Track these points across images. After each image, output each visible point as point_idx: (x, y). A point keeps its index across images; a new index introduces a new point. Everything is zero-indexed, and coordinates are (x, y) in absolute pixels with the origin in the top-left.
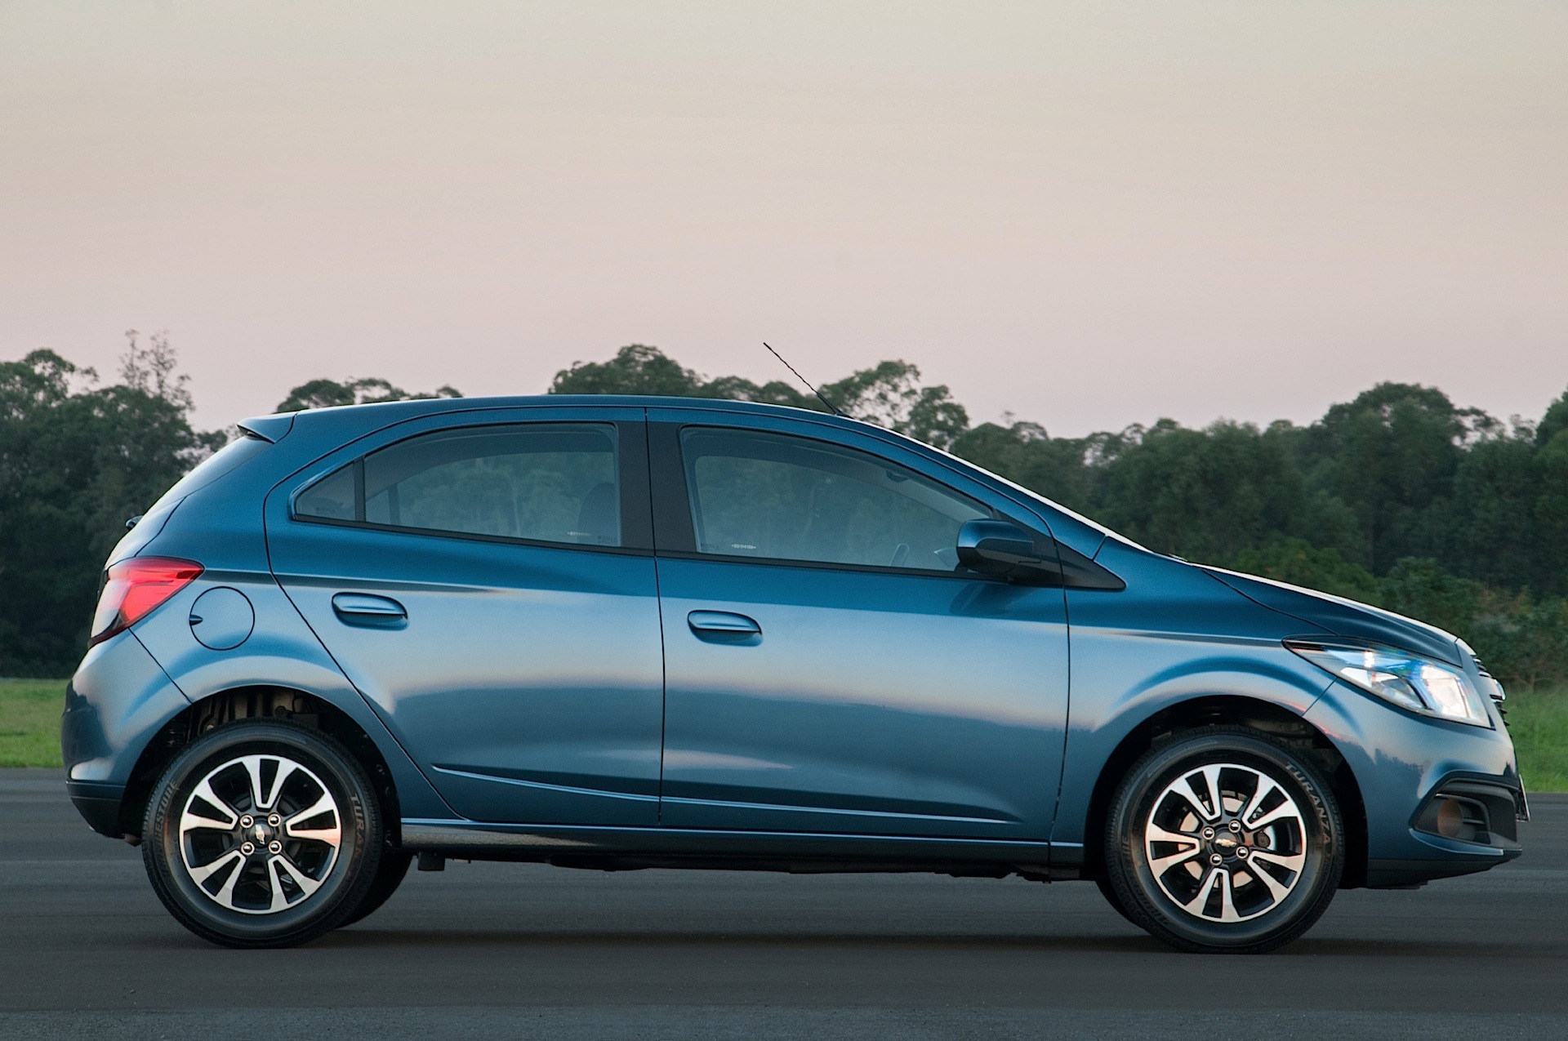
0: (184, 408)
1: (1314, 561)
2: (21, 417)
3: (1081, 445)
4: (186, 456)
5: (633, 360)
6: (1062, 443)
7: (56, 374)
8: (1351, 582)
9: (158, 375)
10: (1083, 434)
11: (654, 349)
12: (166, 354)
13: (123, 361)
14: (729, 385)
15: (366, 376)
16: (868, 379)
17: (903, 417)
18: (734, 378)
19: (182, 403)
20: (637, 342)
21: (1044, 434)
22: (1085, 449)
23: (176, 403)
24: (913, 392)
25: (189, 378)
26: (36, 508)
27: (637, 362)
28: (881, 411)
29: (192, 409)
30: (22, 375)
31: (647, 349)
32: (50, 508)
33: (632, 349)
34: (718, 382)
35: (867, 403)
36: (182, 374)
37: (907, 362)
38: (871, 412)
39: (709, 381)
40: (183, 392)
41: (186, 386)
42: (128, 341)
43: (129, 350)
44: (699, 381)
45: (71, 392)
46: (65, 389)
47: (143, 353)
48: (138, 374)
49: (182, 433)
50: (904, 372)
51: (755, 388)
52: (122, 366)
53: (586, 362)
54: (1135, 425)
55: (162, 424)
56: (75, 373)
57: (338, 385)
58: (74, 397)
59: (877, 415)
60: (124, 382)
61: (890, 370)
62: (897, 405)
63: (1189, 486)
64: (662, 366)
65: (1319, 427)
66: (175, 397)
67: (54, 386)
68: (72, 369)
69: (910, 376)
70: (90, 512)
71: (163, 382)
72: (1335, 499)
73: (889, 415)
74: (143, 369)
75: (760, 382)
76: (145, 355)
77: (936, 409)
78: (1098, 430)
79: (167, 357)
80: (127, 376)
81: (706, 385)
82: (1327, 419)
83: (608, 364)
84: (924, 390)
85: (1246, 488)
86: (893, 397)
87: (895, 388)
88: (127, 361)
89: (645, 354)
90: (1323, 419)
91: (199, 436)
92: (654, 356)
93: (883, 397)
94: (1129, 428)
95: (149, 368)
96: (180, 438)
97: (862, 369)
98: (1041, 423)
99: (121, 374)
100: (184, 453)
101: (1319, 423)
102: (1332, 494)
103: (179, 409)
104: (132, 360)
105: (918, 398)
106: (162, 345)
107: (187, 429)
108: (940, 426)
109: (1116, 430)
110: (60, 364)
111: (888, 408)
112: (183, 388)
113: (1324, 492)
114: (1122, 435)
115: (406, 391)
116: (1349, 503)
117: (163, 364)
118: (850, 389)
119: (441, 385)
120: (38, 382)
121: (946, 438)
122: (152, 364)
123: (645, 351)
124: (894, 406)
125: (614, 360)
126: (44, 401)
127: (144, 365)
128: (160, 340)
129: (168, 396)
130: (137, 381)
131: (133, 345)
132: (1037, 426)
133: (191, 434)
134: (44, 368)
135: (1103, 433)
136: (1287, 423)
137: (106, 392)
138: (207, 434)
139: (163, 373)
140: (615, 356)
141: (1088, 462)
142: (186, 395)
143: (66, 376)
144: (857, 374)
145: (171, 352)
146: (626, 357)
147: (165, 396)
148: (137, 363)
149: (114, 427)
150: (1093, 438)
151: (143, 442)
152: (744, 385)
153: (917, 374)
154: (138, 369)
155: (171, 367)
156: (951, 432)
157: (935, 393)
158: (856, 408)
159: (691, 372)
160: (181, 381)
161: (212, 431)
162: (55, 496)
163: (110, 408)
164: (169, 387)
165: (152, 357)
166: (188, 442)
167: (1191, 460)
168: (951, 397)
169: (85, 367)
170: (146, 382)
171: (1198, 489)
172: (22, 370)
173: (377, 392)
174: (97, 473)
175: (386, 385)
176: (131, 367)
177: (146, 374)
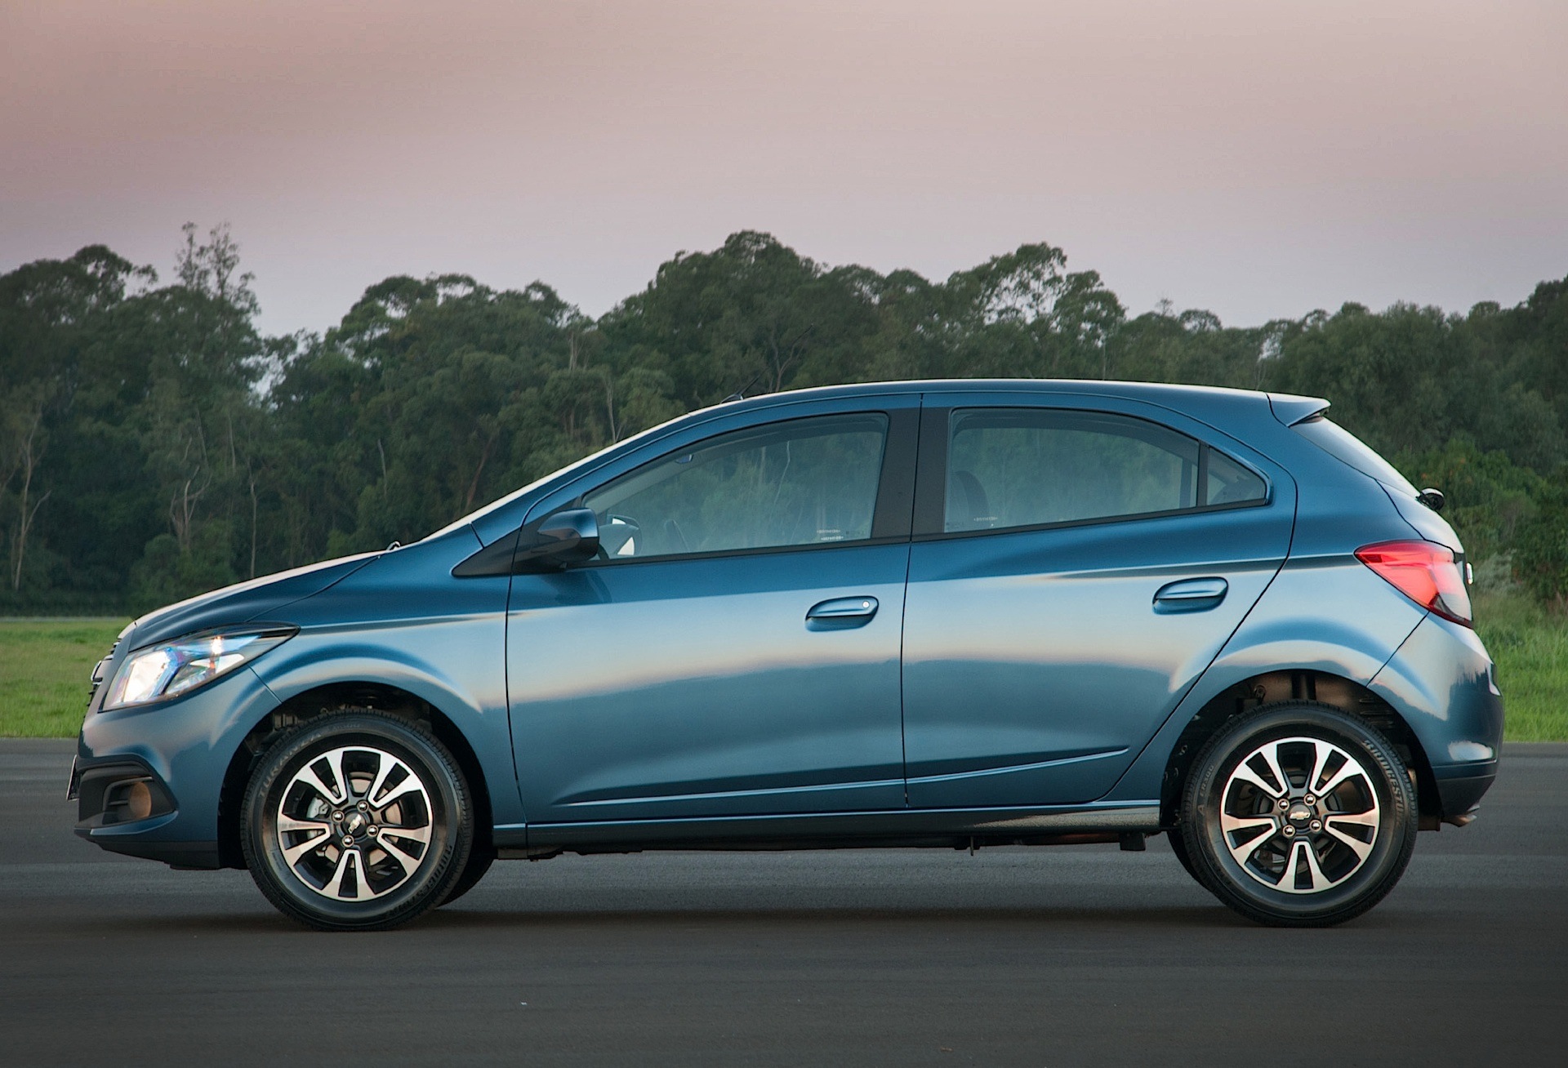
0: (248, 311)
1: (1480, 465)
2: (70, 321)
3: (1256, 336)
4: (252, 365)
5: (744, 248)
6: (1234, 334)
7: (110, 274)
8: (1519, 488)
9: (219, 273)
10: (1259, 323)
11: (767, 236)
12: (227, 250)
13: (180, 259)
14: (849, 276)
15: (447, 271)
16: (1006, 265)
17: (1048, 306)
18: (855, 267)
19: (247, 305)
20: (748, 228)
21: (1217, 323)
22: (1263, 340)
23: (242, 304)
24: (1056, 280)
25: (253, 277)
26: (86, 426)
27: (750, 253)
28: (1022, 302)
29: (258, 312)
30: (70, 276)
31: (759, 236)
32: (101, 425)
33: (744, 234)
34: (837, 272)
35: (1005, 294)
36: (246, 271)
37: (1052, 245)
38: (1010, 303)
39: (827, 271)
40: (247, 293)
41: (251, 286)
42: (185, 236)
43: (187, 246)
44: (817, 271)
45: (128, 293)
46: (120, 290)
47: (202, 250)
48: (197, 273)
49: (247, 339)
50: (1049, 258)
51: (879, 279)
52: (179, 265)
53: (691, 251)
54: (1316, 312)
55: (224, 329)
56: (131, 274)
57: (418, 282)
58: (129, 299)
59: (1018, 306)
60: (180, 282)
61: (1033, 256)
62: (1040, 295)
63: (1362, 381)
64: (776, 255)
65: (1526, 310)
66: (238, 298)
67: (109, 287)
68: (128, 268)
69: (1054, 261)
70: (145, 428)
71: (224, 281)
72: (1531, 393)
73: (1031, 306)
74: (202, 268)
75: (885, 271)
76: (205, 252)
77: (1087, 299)
78: (1277, 318)
79: (229, 254)
80: (183, 275)
81: (824, 276)
82: (1533, 300)
83: (716, 254)
84: (1069, 277)
85: (1427, 382)
86: (1035, 285)
87: (1038, 276)
88: (184, 260)
89: (757, 242)
90: (1528, 299)
91: (266, 341)
92: (767, 243)
93: (1024, 287)
94: (1310, 315)
95: (208, 266)
96: (245, 344)
97: (1000, 254)
98: (1212, 311)
99: (178, 272)
100: (249, 361)
101: (1526, 306)
102: (1528, 388)
103: (242, 312)
104: (190, 256)
105: (1062, 286)
106: (222, 240)
107: (253, 334)
108: (1092, 317)
109: (1297, 317)
110: (117, 264)
111: (1029, 298)
112: (247, 288)
113: (1519, 386)
114: (1303, 322)
115: (492, 288)
116: (1546, 397)
117: (224, 262)
118: (987, 277)
119: (530, 282)
120: (90, 283)
121: (1100, 331)
122: (212, 262)
123: (758, 238)
124: (1037, 297)
125: (722, 250)
126: (98, 305)
127: (204, 263)
128: (221, 234)
129: (231, 295)
130: (195, 281)
131: (190, 240)
132: (1207, 315)
133: (258, 340)
134: (96, 267)
135: (1281, 322)
136: (1492, 306)
137: (162, 293)
138: (274, 340)
139: (226, 272)
140: (722, 244)
141: (1265, 355)
142: (250, 296)
143: (121, 276)
144: (994, 260)
145: (233, 247)
146: (736, 243)
147: (227, 297)
148: (195, 260)
149: (171, 334)
150: (1271, 327)
151: (204, 349)
152: (867, 275)
153: (1063, 260)
154: (196, 268)
155: (233, 264)
156: (1106, 324)
157: (1084, 280)
158: (994, 300)
159: (809, 261)
160: (243, 281)
161: (279, 336)
162: (108, 412)
163: (167, 310)
164: (231, 287)
165: (212, 254)
166: (254, 348)
167: (1363, 350)
168: (1102, 284)
169: (141, 265)
170: (206, 282)
171: (1371, 384)
172: (71, 269)
173: (460, 291)
174: (152, 385)
175: (469, 281)
176: (189, 265)
177: (206, 273)
